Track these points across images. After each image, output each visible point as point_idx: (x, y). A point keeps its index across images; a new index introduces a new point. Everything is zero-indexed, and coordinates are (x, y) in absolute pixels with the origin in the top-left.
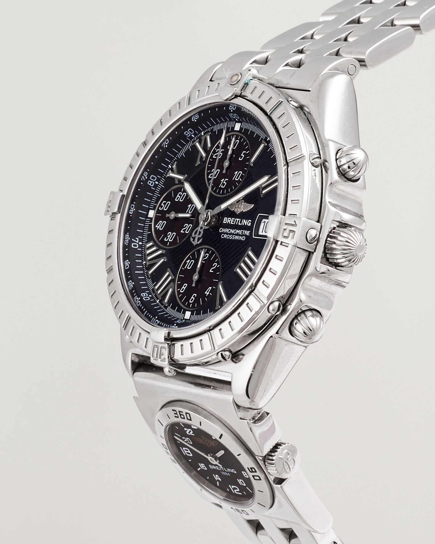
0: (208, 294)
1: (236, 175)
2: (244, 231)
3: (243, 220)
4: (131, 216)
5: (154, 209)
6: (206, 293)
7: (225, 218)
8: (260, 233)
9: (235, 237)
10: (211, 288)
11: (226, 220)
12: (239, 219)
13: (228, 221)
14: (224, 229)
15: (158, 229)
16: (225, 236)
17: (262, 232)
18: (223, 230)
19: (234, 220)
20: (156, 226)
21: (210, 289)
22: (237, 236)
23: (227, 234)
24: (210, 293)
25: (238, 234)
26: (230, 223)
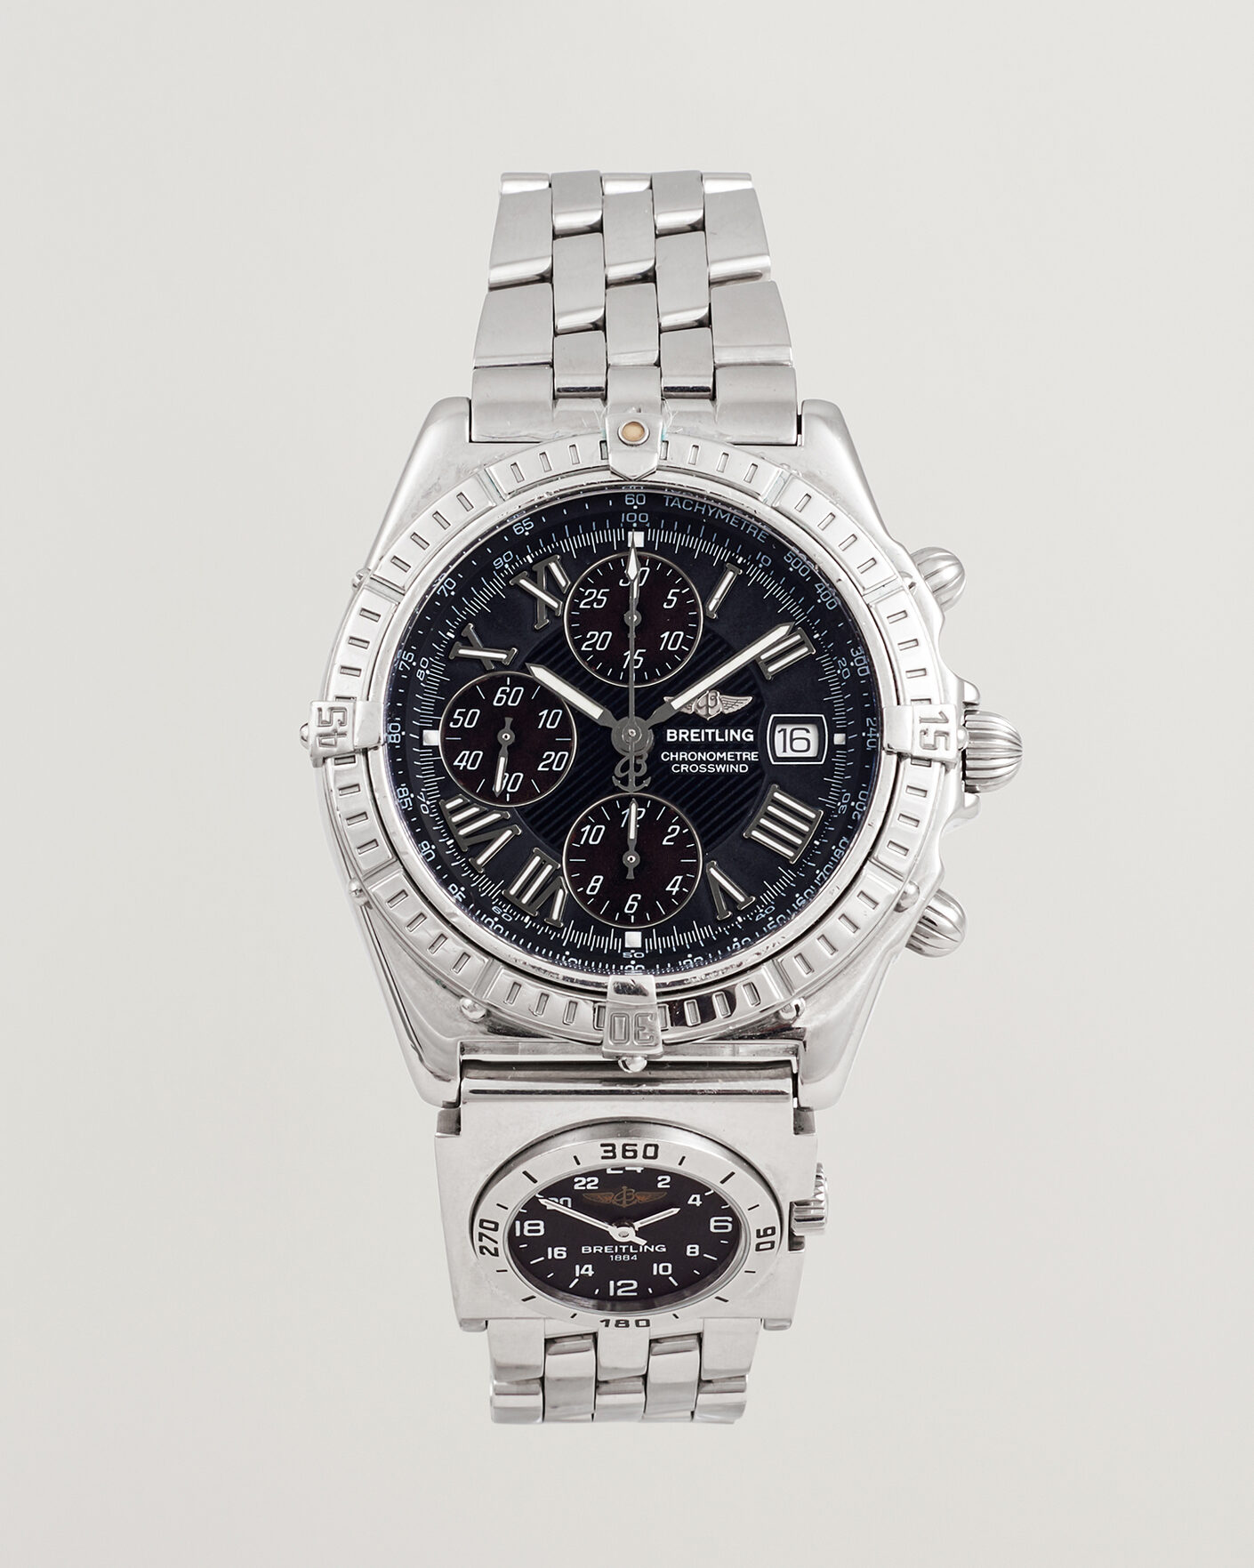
0: (677, 892)
1: (665, 640)
2: (738, 753)
3: (727, 731)
4: (397, 747)
5: (435, 727)
6: (668, 889)
7: (669, 731)
8: (780, 754)
9: (715, 767)
10: (680, 878)
11: (671, 735)
12: (713, 730)
13: (681, 736)
14: (674, 754)
15: (461, 768)
16: (684, 768)
17: (785, 751)
18: (672, 756)
19: (700, 733)
20: (456, 763)
21: (677, 880)
22: (721, 766)
23: (689, 763)
24: (680, 887)
25: (721, 761)
26: (687, 740)
